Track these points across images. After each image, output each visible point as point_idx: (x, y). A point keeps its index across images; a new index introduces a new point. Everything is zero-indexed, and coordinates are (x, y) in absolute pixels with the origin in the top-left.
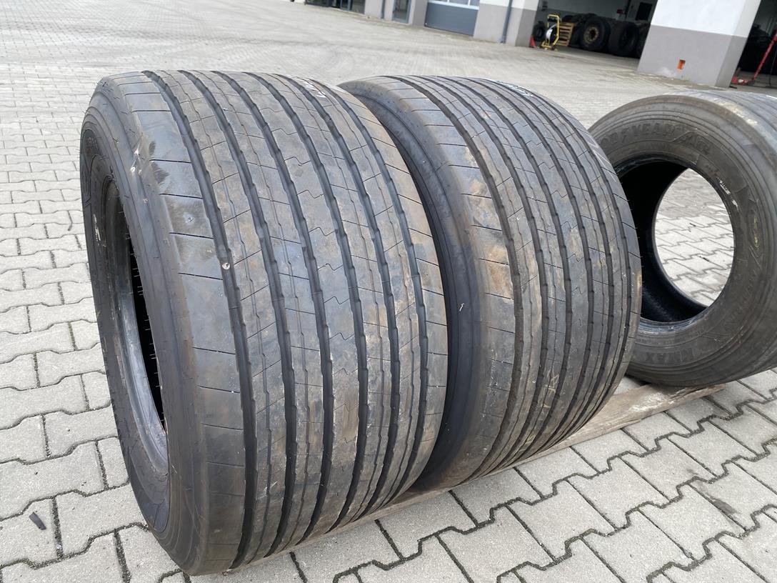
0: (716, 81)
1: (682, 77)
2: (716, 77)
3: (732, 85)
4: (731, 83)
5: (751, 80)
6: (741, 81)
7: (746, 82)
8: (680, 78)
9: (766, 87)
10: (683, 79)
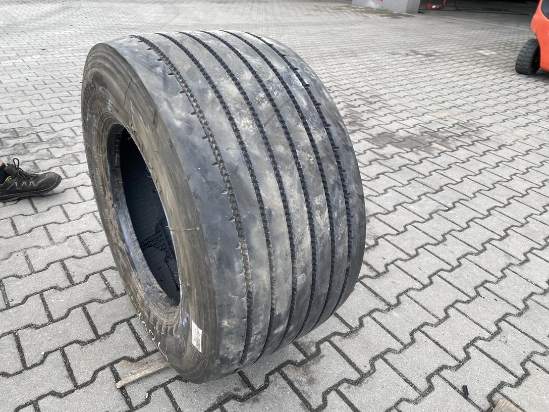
0: (406, 9)
1: (382, 7)
2: (406, 5)
3: (420, 11)
4: (419, 9)
5: (441, 5)
6: (434, 7)
7: (438, 7)
8: (381, 8)
9: (455, 10)
10: (383, 9)
